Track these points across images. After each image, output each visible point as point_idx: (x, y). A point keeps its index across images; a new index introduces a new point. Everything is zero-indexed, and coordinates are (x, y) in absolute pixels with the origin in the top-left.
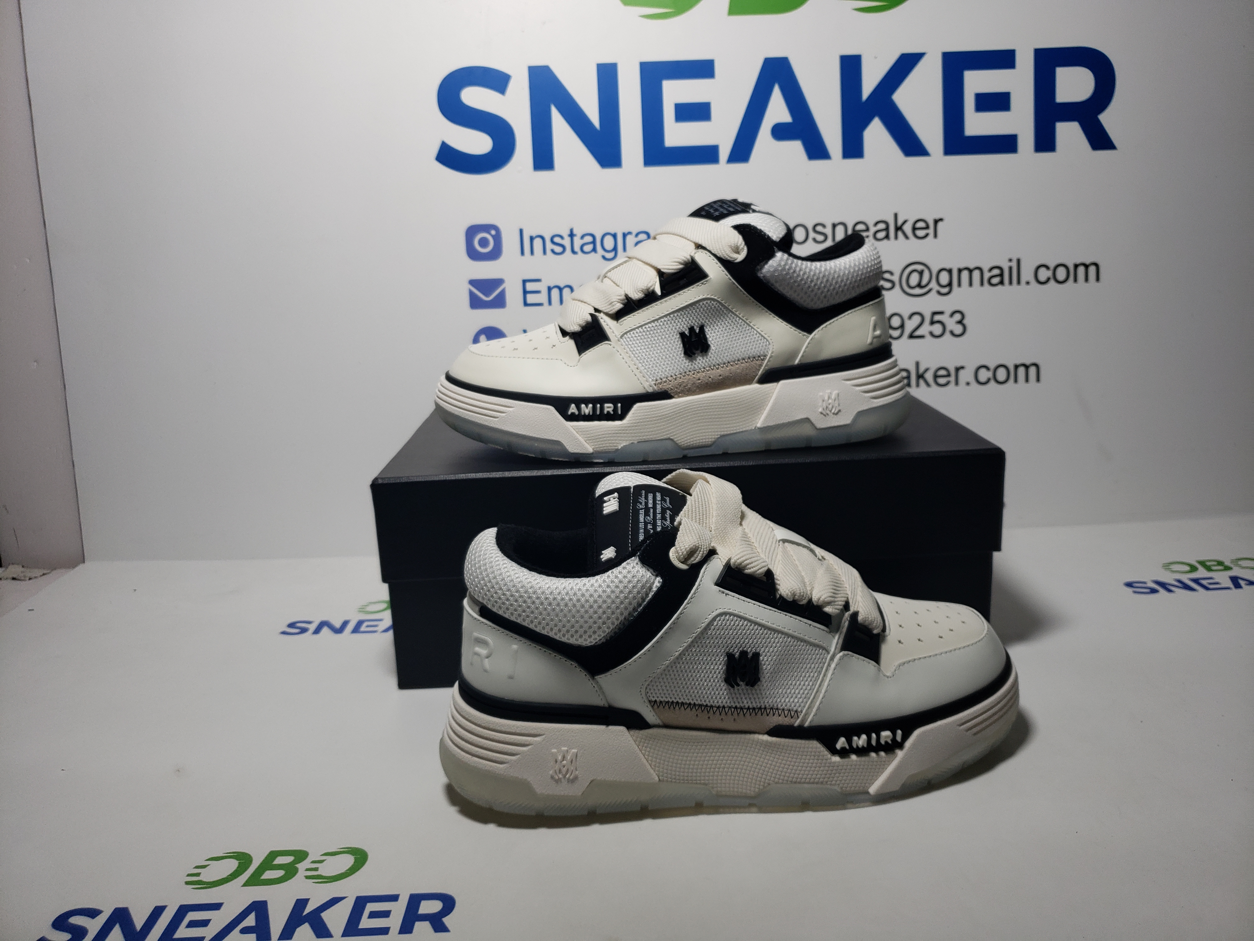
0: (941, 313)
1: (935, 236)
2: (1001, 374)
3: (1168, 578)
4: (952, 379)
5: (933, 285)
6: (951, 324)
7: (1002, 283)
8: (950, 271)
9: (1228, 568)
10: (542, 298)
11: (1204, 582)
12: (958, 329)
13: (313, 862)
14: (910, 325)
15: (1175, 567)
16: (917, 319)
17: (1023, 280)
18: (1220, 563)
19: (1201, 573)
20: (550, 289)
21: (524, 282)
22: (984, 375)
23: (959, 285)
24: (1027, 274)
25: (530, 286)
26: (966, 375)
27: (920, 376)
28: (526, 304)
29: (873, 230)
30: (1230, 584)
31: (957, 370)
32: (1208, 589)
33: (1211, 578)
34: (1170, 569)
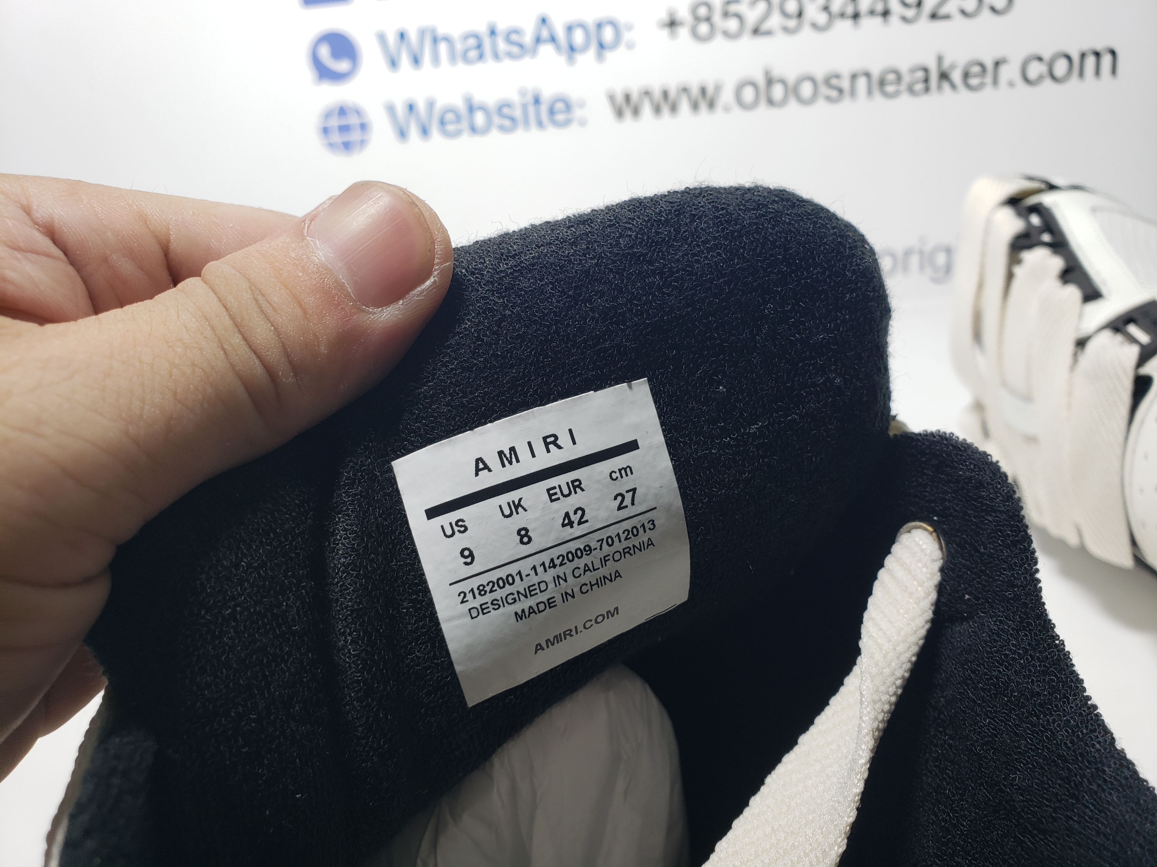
2: (1061, 68)
22: (1035, 70)
26: (1009, 72)
27: (944, 76)
31: (997, 65)
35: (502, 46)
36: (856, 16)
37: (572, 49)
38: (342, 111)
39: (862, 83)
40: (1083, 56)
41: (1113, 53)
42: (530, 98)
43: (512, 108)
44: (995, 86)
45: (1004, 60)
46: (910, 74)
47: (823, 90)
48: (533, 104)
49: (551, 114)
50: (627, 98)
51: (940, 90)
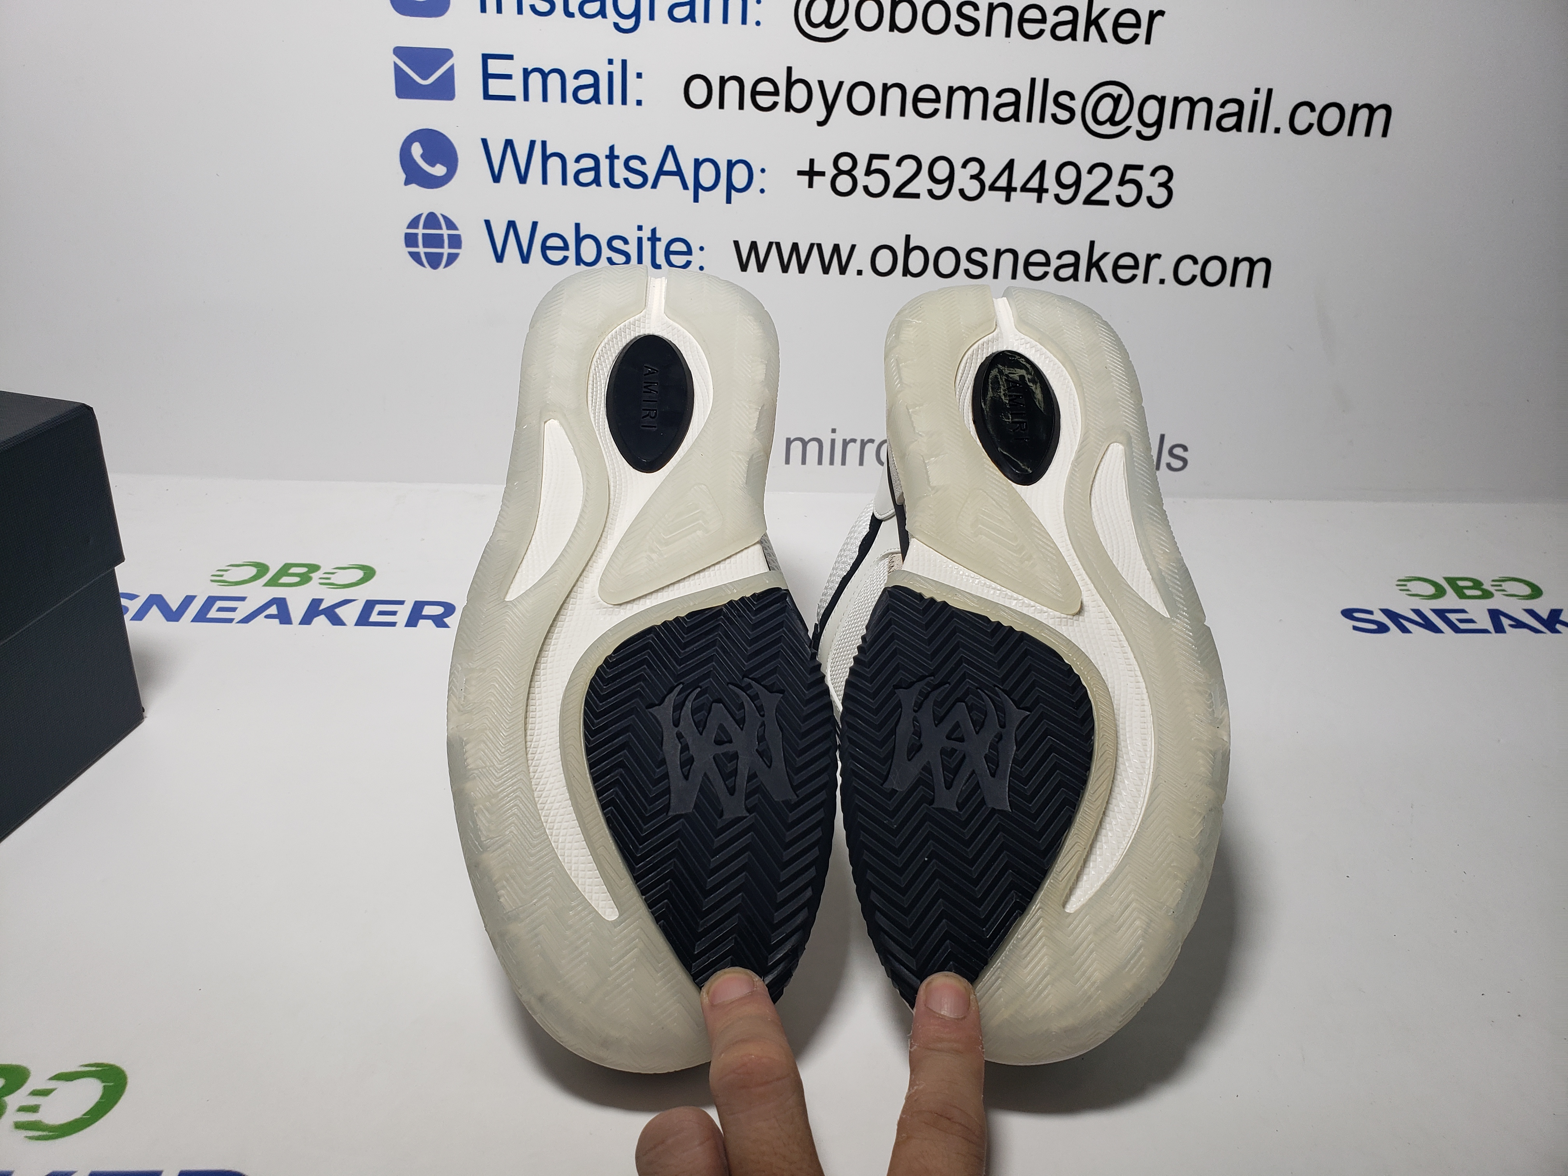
0: (1140, 168)
1: (1148, 41)
2: (1214, 271)
3: (1404, 606)
4: (1140, 272)
5: (1133, 121)
6: (1152, 187)
7: (1238, 127)
8: (1161, 101)
9: (1487, 595)
10: (514, 87)
11: (1453, 617)
12: (1160, 196)
13: (35, 1093)
14: (1089, 183)
15: (1416, 587)
16: (1100, 174)
17: (1270, 127)
18: (1477, 584)
19: (1450, 601)
20: (527, 73)
21: (486, 57)
22: (1187, 270)
23: (1172, 126)
24: (1279, 116)
25: (495, 66)
26: (1162, 269)
27: (1093, 264)
28: (487, 96)
29: (1052, 20)
30: (1488, 624)
31: (1149, 259)
32: (1457, 630)
33: (1463, 611)
34: (1408, 590)
35: (621, 173)
36: (1009, 190)
37: (698, 185)
38: (432, 220)
39: (1007, 260)
40: (1238, 261)
41: (1267, 261)
42: (646, 234)
43: (626, 242)
44: (1146, 280)
45: (1158, 256)
46: (1060, 257)
47: (964, 264)
48: (649, 239)
49: (668, 253)
50: (754, 246)
51: (1088, 279)
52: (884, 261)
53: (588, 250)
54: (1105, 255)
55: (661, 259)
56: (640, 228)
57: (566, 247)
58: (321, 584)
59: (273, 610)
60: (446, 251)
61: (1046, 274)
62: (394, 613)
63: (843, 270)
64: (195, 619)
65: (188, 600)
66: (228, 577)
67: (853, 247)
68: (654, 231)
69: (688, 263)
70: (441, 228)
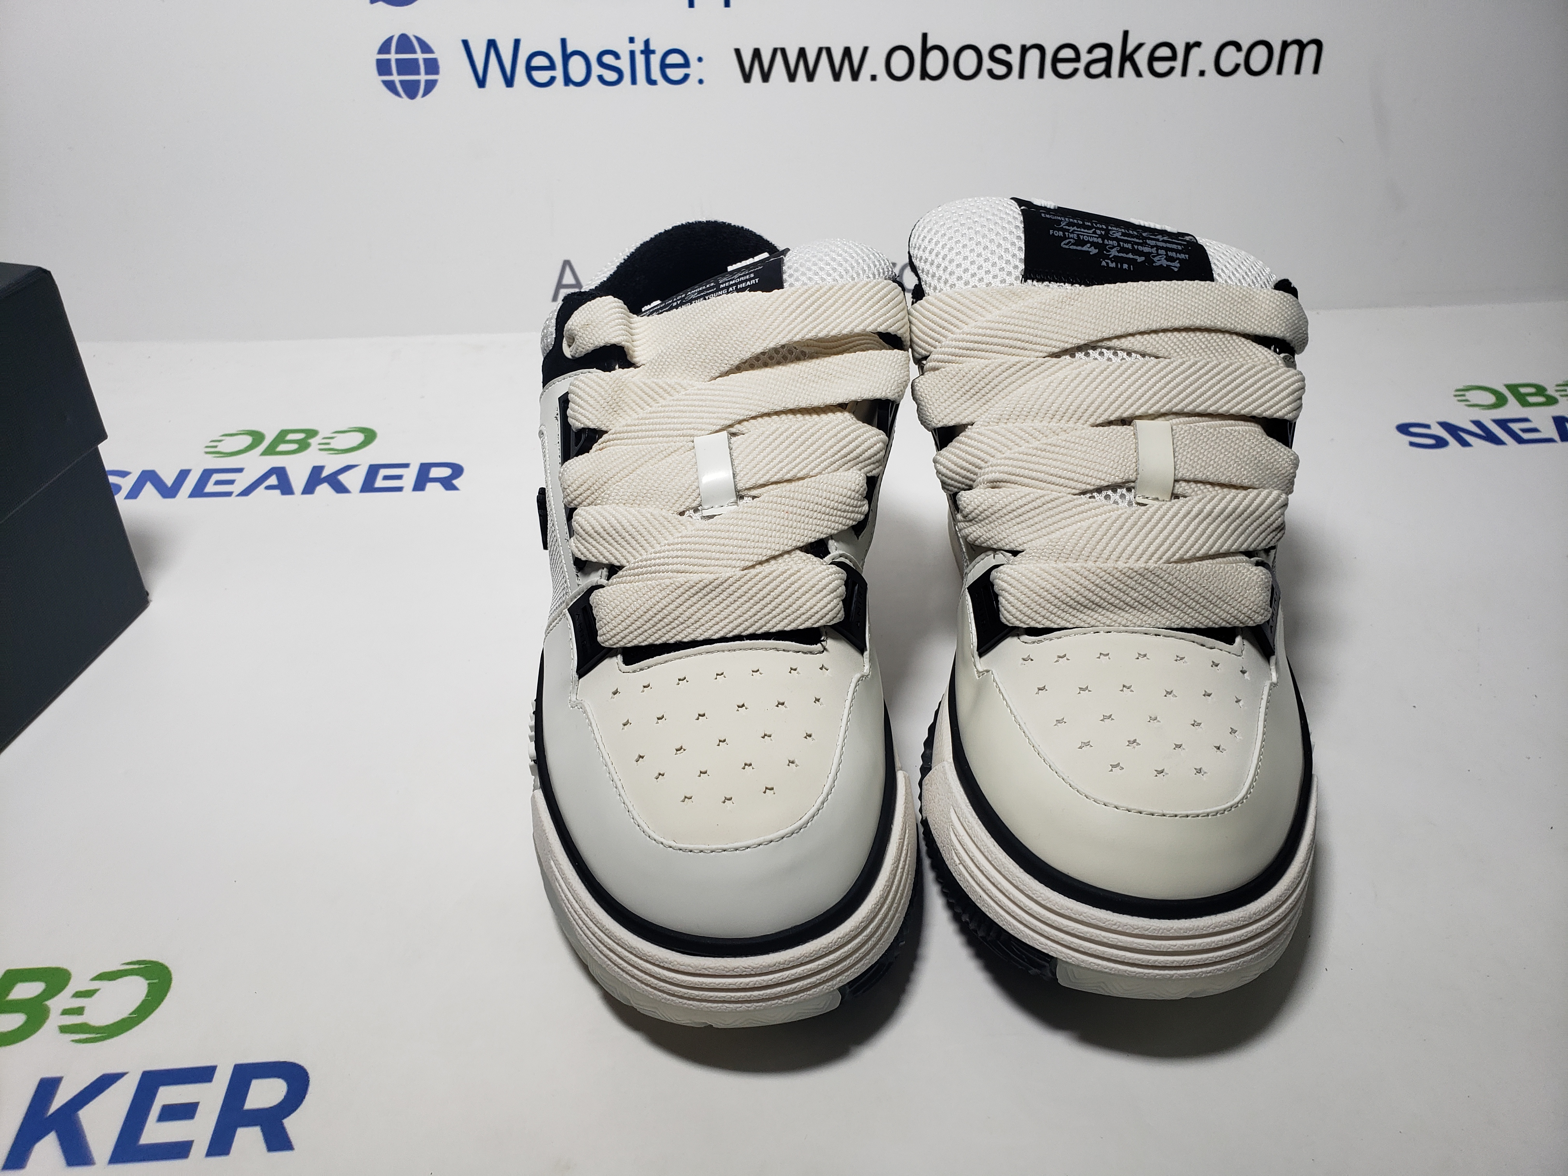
2: (1259, 58)
3: (1463, 418)
4: (1178, 64)
9: (1551, 401)
11: (1515, 427)
13: (78, 995)
15: (1475, 397)
18: (1540, 390)
19: (1512, 409)
22: (1230, 58)
26: (1201, 59)
27: (1127, 58)
30: (1553, 433)
31: (1189, 47)
32: (1520, 440)
33: (1526, 420)
34: (1467, 400)
38: (404, 43)
39: (1033, 56)
40: (1285, 45)
41: (1318, 43)
42: (639, 46)
43: (617, 56)
44: (1184, 73)
45: (1198, 44)
46: (1090, 51)
47: (987, 63)
48: (642, 52)
49: (664, 66)
50: (757, 53)
51: (1121, 74)
52: (900, 63)
53: (577, 69)
54: (1140, 46)
55: (656, 74)
56: (632, 40)
57: (552, 67)
58: (321, 450)
59: (273, 480)
60: (423, 77)
61: (1076, 71)
62: (399, 477)
63: (855, 76)
64: (191, 496)
65: (183, 475)
66: (223, 447)
67: (865, 49)
68: (647, 43)
69: (686, 77)
70: (415, 52)
